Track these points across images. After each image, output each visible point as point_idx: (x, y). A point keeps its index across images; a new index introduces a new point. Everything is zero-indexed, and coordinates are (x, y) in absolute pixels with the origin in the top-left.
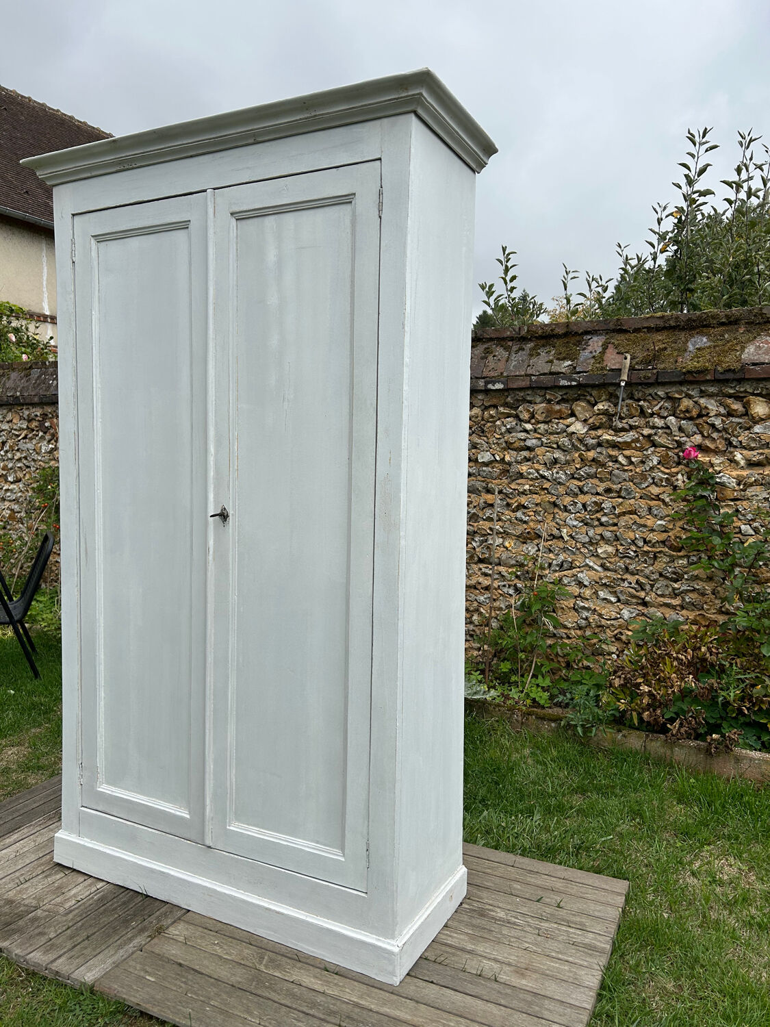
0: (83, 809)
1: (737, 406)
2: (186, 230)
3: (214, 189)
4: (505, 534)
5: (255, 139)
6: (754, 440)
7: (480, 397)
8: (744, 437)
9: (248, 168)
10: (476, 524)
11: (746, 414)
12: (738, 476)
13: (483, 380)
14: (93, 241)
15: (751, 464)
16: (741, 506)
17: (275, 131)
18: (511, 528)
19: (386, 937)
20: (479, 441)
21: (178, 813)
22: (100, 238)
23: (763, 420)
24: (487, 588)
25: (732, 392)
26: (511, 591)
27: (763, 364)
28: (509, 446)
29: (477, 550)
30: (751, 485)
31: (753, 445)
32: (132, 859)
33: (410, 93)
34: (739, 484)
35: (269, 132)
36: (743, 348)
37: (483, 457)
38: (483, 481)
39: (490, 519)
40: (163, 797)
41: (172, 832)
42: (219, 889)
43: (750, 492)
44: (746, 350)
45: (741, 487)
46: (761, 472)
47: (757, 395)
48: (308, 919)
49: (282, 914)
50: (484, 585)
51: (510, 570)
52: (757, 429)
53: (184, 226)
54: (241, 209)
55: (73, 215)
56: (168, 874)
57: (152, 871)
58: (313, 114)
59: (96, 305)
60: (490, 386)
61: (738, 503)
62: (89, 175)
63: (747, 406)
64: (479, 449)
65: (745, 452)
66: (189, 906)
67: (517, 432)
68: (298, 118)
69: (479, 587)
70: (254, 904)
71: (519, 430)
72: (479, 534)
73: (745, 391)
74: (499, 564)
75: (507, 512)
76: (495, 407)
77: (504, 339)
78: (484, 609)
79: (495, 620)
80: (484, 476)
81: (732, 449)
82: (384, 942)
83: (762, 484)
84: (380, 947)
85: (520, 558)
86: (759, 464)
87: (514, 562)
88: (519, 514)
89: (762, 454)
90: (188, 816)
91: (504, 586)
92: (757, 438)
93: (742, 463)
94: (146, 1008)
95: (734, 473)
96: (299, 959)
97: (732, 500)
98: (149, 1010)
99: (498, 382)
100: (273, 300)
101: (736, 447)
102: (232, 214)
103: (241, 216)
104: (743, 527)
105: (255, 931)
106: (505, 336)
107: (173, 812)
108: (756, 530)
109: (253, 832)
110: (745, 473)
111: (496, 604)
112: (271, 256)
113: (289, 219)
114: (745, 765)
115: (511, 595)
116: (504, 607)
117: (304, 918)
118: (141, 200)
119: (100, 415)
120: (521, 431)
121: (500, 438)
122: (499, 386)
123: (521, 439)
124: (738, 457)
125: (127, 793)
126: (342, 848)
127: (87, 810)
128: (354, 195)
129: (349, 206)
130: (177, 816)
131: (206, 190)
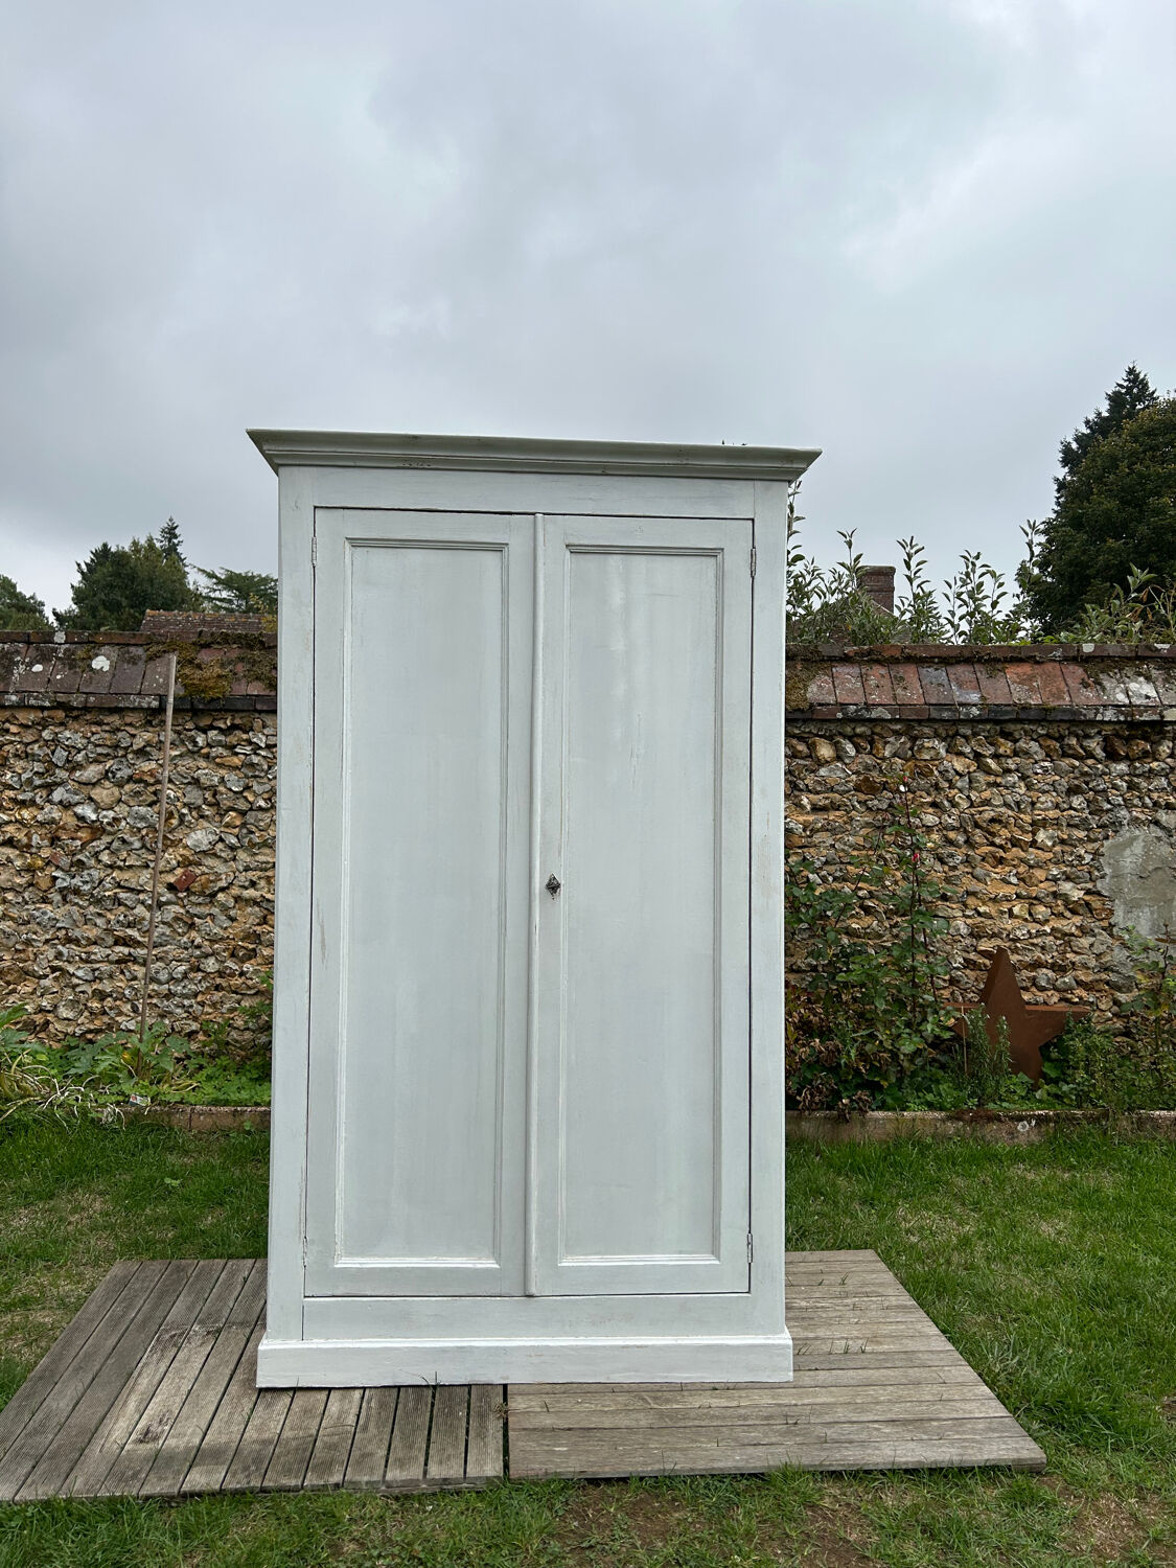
0: (307, 1299)
1: (801, 747)
2: (499, 553)
3: (544, 514)
5: (605, 471)
6: (819, 783)
8: (810, 780)
9: (591, 499)
11: (810, 756)
12: (805, 821)
14: (347, 545)
15: (816, 809)
16: (810, 853)
17: (633, 468)
19: (776, 1333)
21: (480, 1266)
22: (356, 543)
23: (827, 762)
25: (797, 732)
27: (829, 704)
30: (818, 831)
31: (819, 789)
33: (795, 466)
34: (804, 830)
35: (627, 468)
36: (806, 687)
40: (450, 1253)
41: (471, 1292)
42: (551, 1344)
43: (817, 838)
44: (810, 690)
45: (808, 833)
46: (826, 817)
47: (821, 736)
48: (679, 1342)
49: (646, 1346)
52: (823, 772)
53: (498, 548)
54: (582, 542)
55: (315, 507)
57: (444, 1350)
58: (684, 462)
59: (348, 624)
61: (805, 850)
62: (352, 464)
63: (812, 747)
65: (811, 796)
66: (504, 1378)
68: (666, 462)
70: (604, 1347)
73: (810, 732)
81: (797, 793)
82: (774, 1339)
83: (827, 830)
84: (773, 1345)
86: (824, 809)
89: (827, 798)
90: (497, 1266)
92: (822, 782)
93: (809, 807)
94: (593, 1473)
95: (801, 819)
96: (682, 1388)
97: (800, 847)
98: (599, 1473)
100: (618, 646)
101: (802, 790)
102: (567, 546)
103: (576, 550)
104: (811, 876)
105: (608, 1378)
107: (471, 1266)
108: (824, 879)
109: (595, 1261)
110: (811, 818)
112: (617, 598)
113: (640, 563)
114: (870, 1127)
117: (674, 1342)
118: (434, 508)
119: (349, 763)
124: (805, 801)
125: (388, 1260)
126: (715, 1251)
127: (318, 1299)
128: (723, 549)
129: (713, 560)
130: (477, 1270)
131: (533, 514)
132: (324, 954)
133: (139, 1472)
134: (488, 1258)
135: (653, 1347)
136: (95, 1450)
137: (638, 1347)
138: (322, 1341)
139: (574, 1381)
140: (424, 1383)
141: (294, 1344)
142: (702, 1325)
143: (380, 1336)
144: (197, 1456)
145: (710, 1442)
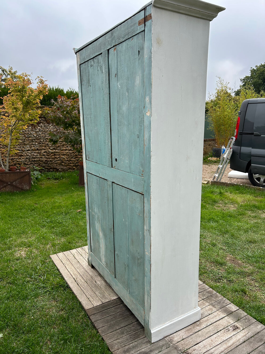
133: (244, 319)
136: (250, 334)
144: (230, 313)
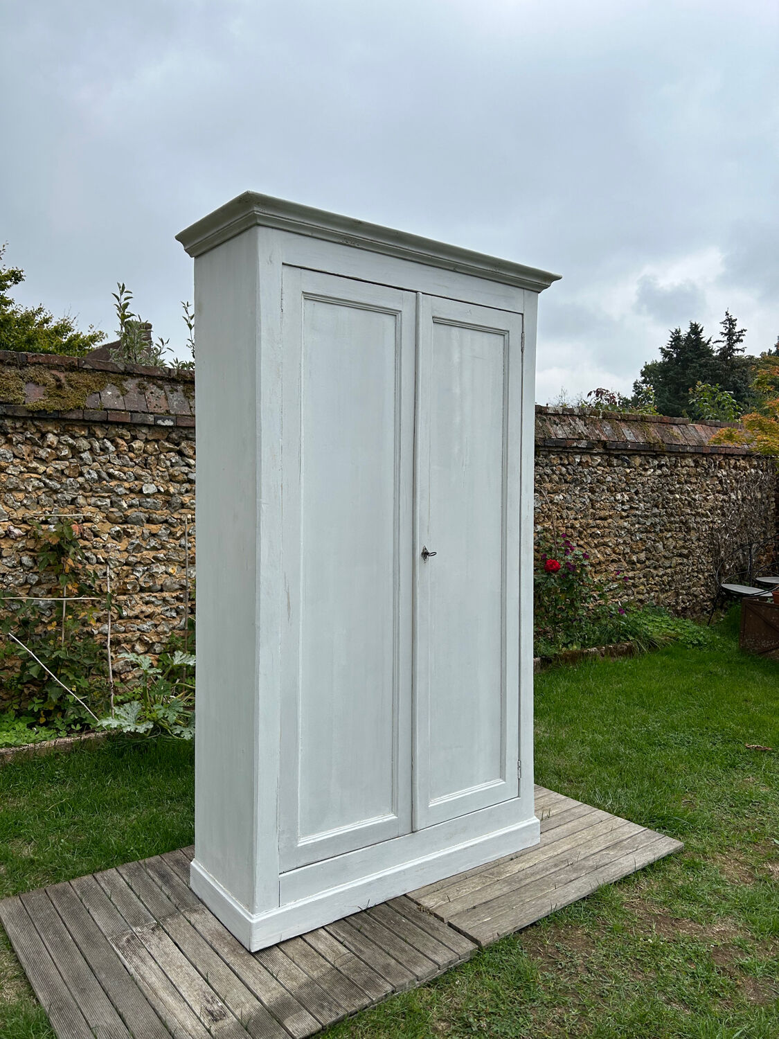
0: (281, 875)
2: (395, 317)
3: (422, 293)
4: (168, 561)
5: (455, 269)
7: (144, 431)
9: (446, 287)
10: (139, 555)
13: (152, 416)
14: (302, 297)
18: (175, 555)
19: (532, 817)
20: (143, 473)
21: (385, 820)
22: (308, 296)
24: (149, 616)
26: (174, 614)
28: (172, 479)
29: (141, 579)
32: (347, 888)
37: (147, 489)
38: (145, 512)
39: (154, 548)
41: (381, 839)
50: (148, 613)
51: (174, 595)
53: (394, 313)
55: (285, 264)
56: (385, 876)
57: (369, 884)
58: (498, 271)
60: (160, 422)
64: (143, 481)
66: (405, 891)
67: (180, 466)
69: (142, 616)
70: (455, 852)
71: (182, 465)
72: (142, 564)
74: (162, 590)
75: (171, 540)
76: (157, 441)
77: (154, 377)
78: (146, 636)
79: (159, 645)
80: (148, 506)
82: (531, 821)
85: (184, 582)
87: (177, 587)
88: (183, 541)
90: (395, 817)
91: (167, 610)
99: (168, 419)
100: (457, 391)
102: (433, 317)
103: (436, 321)
106: (156, 374)
111: (160, 629)
112: (456, 358)
115: (174, 618)
116: (168, 630)
118: (359, 277)
120: (185, 466)
121: (165, 471)
122: (169, 423)
123: (184, 473)
126: (502, 777)
127: (287, 874)
128: (508, 331)
129: (502, 337)
130: (385, 823)
131: (416, 292)
132: (289, 614)
134: (389, 813)
135: (479, 844)
137: (471, 846)
138: (293, 903)
139: (440, 879)
140: (360, 910)
141: (275, 912)
142: (501, 824)
143: (329, 887)
145: (550, 888)
